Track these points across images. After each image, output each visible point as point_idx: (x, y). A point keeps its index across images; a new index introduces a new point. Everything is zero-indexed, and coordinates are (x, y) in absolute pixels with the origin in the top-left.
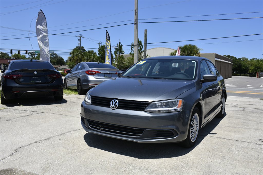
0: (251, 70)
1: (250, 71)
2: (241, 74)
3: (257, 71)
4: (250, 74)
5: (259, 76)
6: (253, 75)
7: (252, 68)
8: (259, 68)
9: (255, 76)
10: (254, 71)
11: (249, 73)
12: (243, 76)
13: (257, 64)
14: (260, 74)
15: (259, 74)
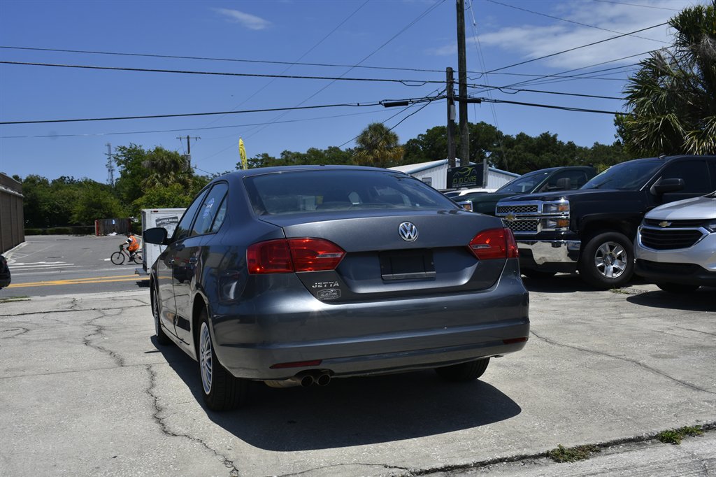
0: (76, 216)
1: (73, 218)
2: (48, 230)
3: (95, 216)
4: (75, 225)
5: (102, 230)
6: (83, 229)
7: (79, 208)
8: (99, 206)
9: (90, 231)
10: (86, 216)
11: (71, 225)
12: (52, 233)
13: (92, 195)
14: (104, 225)
15: (101, 227)
